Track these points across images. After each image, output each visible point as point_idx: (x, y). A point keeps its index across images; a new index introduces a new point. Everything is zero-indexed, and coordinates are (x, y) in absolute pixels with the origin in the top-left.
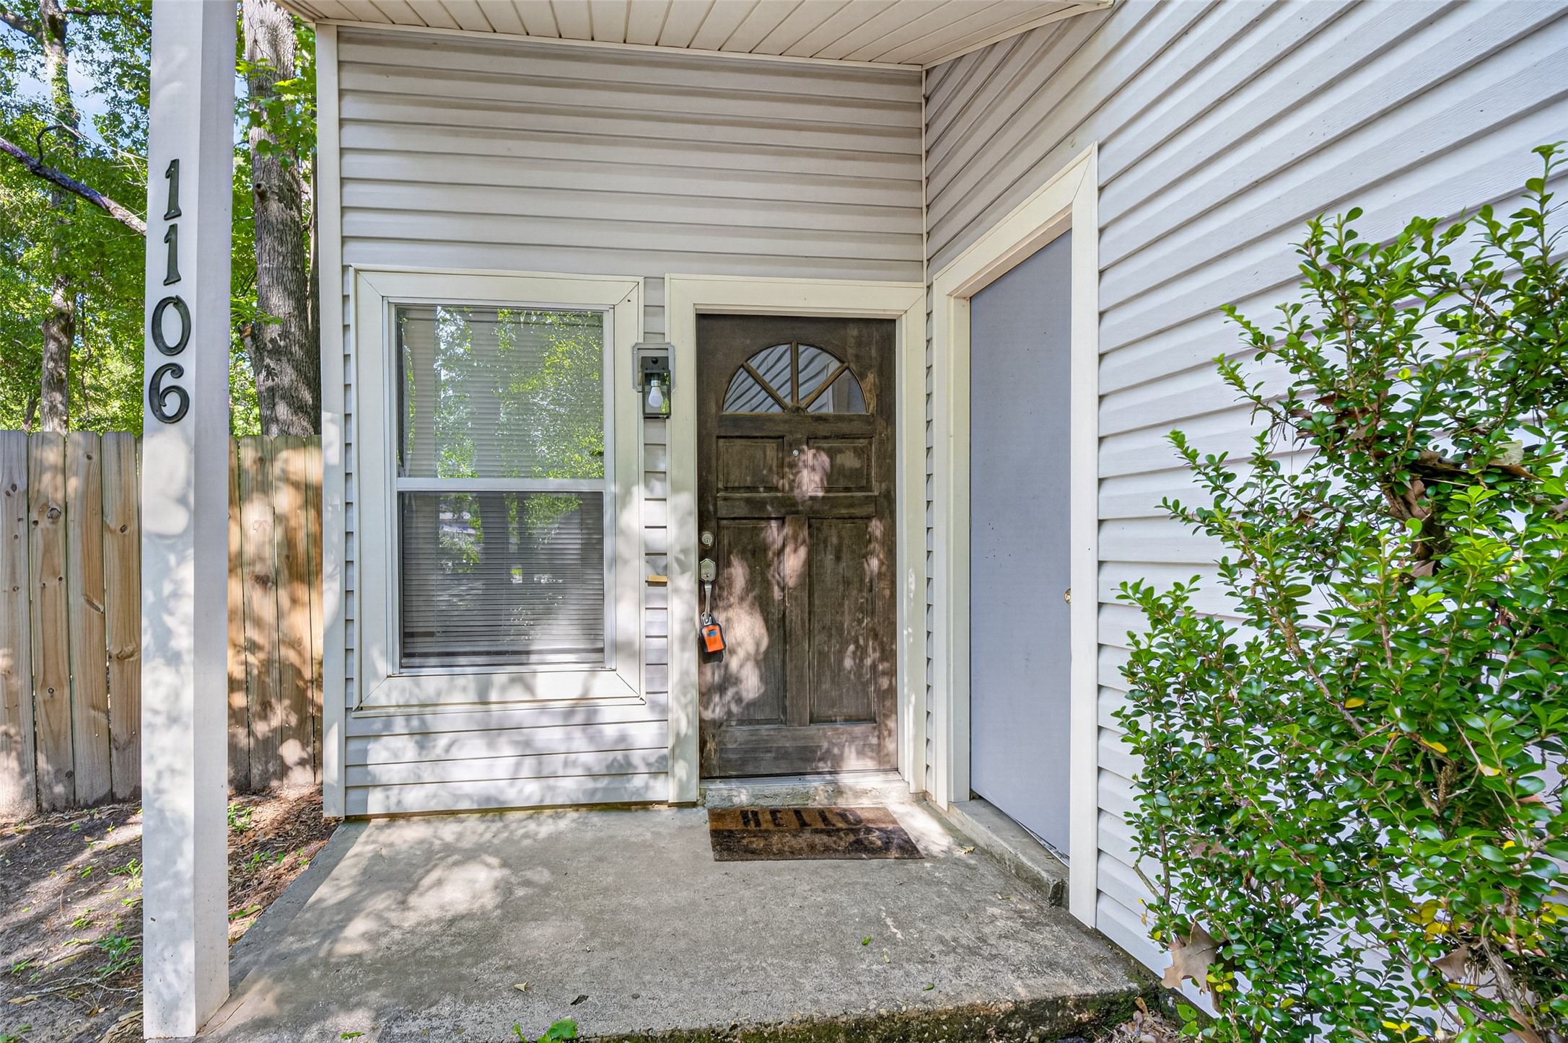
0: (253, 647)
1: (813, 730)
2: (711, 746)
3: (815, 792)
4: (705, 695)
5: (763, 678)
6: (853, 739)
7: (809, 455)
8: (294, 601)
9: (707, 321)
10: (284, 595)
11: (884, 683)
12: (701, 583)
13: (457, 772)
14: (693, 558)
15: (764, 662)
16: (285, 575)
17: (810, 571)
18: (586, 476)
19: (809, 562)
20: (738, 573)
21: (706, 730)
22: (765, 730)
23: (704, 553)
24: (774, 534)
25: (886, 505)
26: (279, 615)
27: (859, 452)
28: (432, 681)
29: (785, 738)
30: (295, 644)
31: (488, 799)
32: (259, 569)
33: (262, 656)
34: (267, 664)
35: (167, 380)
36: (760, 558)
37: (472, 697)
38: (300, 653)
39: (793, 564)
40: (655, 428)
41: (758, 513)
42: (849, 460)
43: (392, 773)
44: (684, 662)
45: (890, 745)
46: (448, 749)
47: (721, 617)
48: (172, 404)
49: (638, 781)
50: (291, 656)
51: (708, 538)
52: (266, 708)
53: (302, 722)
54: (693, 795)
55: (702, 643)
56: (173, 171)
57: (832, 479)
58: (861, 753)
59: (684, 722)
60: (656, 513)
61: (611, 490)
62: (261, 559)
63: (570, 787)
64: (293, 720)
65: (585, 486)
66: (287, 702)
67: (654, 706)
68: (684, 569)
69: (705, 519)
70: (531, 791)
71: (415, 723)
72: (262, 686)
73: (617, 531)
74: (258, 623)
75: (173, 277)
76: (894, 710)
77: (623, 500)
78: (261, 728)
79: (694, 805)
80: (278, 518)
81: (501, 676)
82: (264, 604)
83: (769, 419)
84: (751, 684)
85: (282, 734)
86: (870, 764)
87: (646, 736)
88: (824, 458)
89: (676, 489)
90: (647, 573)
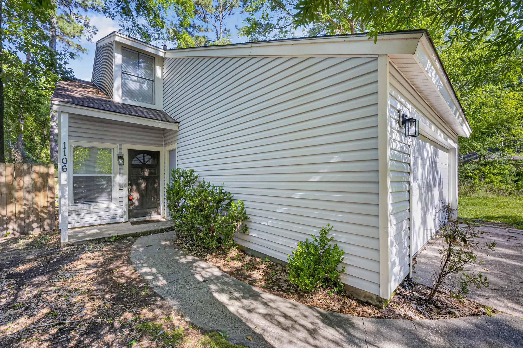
0: (25, 205)
1: (147, 210)
2: (130, 213)
3: (148, 218)
4: (129, 206)
5: (139, 203)
6: (153, 210)
7: (146, 170)
8: (36, 195)
9: (130, 151)
10: (34, 195)
11: (158, 202)
12: (129, 189)
13: (84, 220)
14: (127, 185)
15: (138, 200)
16: (34, 190)
17: (146, 187)
18: (108, 173)
19: (147, 185)
20: (134, 187)
21: (130, 211)
22: (139, 211)
23: (129, 184)
24: (140, 181)
25: (158, 177)
26: (33, 198)
27: (154, 170)
28: (80, 206)
29: (142, 211)
30: (36, 204)
31: (91, 224)
32: (28, 189)
33: (28, 207)
34: (30, 208)
35: (64, 167)
36: (138, 185)
37: (88, 208)
38: (37, 206)
39: (143, 186)
40: (121, 167)
41: (138, 178)
42: (153, 171)
43: (73, 221)
44: (126, 201)
45: (159, 211)
46: (83, 217)
47: (132, 194)
48: (65, 170)
49: (118, 219)
50: (35, 206)
51: (130, 182)
52: (28, 217)
53: (37, 219)
54: (128, 220)
55: (129, 198)
56: (65, 143)
57: (150, 173)
58: (154, 212)
59: (126, 209)
60: (121, 179)
61: (113, 175)
62: (28, 187)
63: (106, 221)
64: (36, 219)
65: (108, 175)
66: (34, 216)
67: (120, 208)
68: (125, 187)
69: (129, 180)
70: (99, 222)
71: (77, 213)
72: (28, 213)
73: (114, 181)
74: (27, 200)
75: (65, 155)
76: (160, 206)
77: (115, 177)
78: (27, 221)
79: (127, 222)
80: (33, 179)
81: (93, 204)
82: (29, 196)
83: (140, 165)
84: (137, 203)
85: (33, 222)
86: (156, 214)
87: (119, 212)
88: (149, 170)
89: (124, 175)
90: (119, 188)
